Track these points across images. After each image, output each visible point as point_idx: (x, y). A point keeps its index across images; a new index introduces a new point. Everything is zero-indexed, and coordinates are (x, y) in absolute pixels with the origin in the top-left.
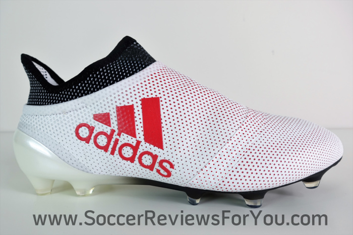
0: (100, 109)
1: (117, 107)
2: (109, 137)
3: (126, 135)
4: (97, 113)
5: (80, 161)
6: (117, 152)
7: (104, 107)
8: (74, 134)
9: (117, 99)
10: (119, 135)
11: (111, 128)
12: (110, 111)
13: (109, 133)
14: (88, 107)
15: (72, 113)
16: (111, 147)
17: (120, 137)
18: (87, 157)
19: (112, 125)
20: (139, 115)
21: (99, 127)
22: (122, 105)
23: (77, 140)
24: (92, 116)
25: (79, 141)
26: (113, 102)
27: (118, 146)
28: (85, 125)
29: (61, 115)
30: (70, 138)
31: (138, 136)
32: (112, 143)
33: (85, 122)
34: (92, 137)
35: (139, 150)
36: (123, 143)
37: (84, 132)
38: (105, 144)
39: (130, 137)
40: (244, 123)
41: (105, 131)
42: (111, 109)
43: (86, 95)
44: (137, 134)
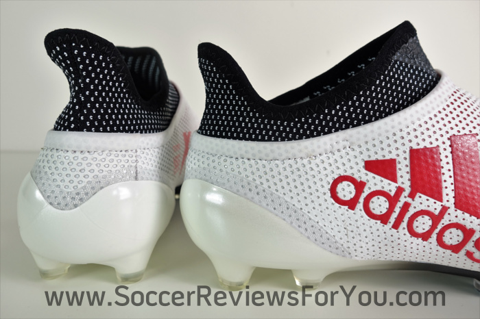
0: (380, 152)
1: (412, 151)
2: (393, 200)
3: (424, 197)
4: (373, 158)
5: (337, 238)
6: (404, 224)
7: (388, 149)
8: (329, 194)
9: (412, 137)
10: (412, 195)
11: (397, 185)
12: (398, 155)
13: (392, 194)
14: (356, 148)
15: (324, 157)
16: (394, 216)
17: (413, 200)
18: (349, 233)
19: (400, 180)
20: (448, 163)
21: (375, 182)
22: (421, 146)
23: (333, 204)
24: (363, 164)
25: (337, 205)
26: (406, 141)
27: (408, 215)
30: (321, 201)
31: (445, 198)
32: (397, 210)
33: (348, 173)
34: (361, 200)
35: (443, 221)
36: (418, 209)
37: (347, 191)
38: (384, 211)
39: (432, 200)
41: (386, 189)
42: (400, 152)
43: (337, 130)
44: (444, 195)
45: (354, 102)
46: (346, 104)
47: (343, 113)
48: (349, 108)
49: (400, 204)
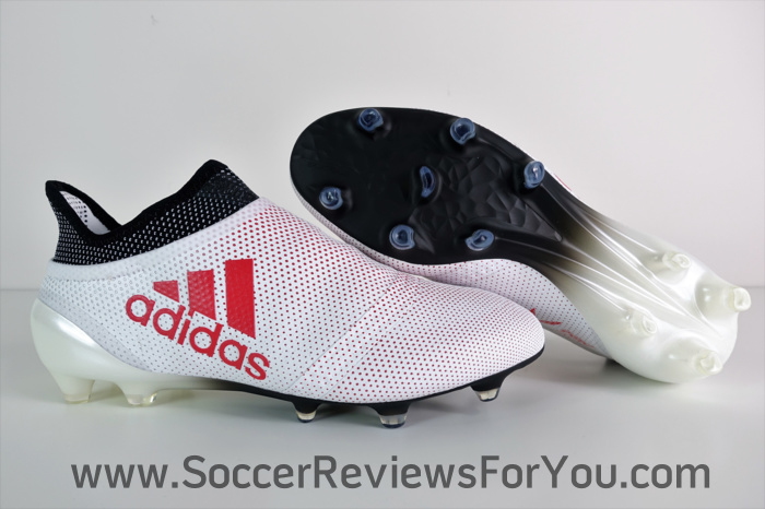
0: (164, 274)
1: (189, 273)
2: (177, 317)
3: (200, 315)
4: (159, 280)
5: (133, 351)
6: (187, 340)
7: (169, 272)
8: (125, 311)
9: (188, 261)
10: (191, 314)
11: (179, 304)
12: (178, 278)
13: (176, 312)
14: (146, 270)
15: (121, 279)
16: (179, 331)
17: (192, 318)
18: (143, 347)
19: (181, 299)
20: (221, 285)
21: (162, 301)
22: (197, 270)
23: (128, 320)
24: (152, 285)
25: (131, 321)
26: (184, 265)
27: (190, 331)
28: (141, 298)
29: (106, 282)
30: (118, 317)
31: (218, 316)
32: (180, 327)
33: (141, 293)
34: (151, 317)
35: (220, 338)
36: (196, 326)
37: (139, 309)
38: (170, 327)
39: (206, 318)
40: (380, 301)
41: (171, 308)
42: (180, 275)
43: (143, 252)
44: (217, 313)
45: (147, 231)
46: (141, 233)
47: (139, 240)
48: (143, 236)
49: (182, 322)
